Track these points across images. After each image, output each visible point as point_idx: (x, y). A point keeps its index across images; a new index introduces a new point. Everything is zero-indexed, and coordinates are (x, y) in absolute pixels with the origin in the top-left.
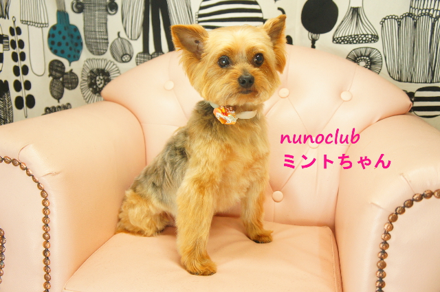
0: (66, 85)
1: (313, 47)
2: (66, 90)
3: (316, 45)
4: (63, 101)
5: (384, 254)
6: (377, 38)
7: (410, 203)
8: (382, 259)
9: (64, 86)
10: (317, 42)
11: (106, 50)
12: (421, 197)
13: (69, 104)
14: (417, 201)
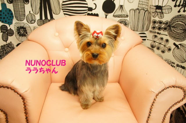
0: (9, 35)
1: (106, 18)
3: (107, 17)
6: (128, 16)
10: (107, 16)
11: (24, 19)
13: (11, 42)
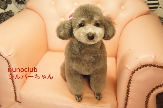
0: (8, 3)
2: (8, 5)
4: (7, 10)
5: (129, 83)
7: (140, 68)
8: (129, 84)
9: (7, 3)
12: (144, 66)
13: (10, 10)
14: (142, 67)
